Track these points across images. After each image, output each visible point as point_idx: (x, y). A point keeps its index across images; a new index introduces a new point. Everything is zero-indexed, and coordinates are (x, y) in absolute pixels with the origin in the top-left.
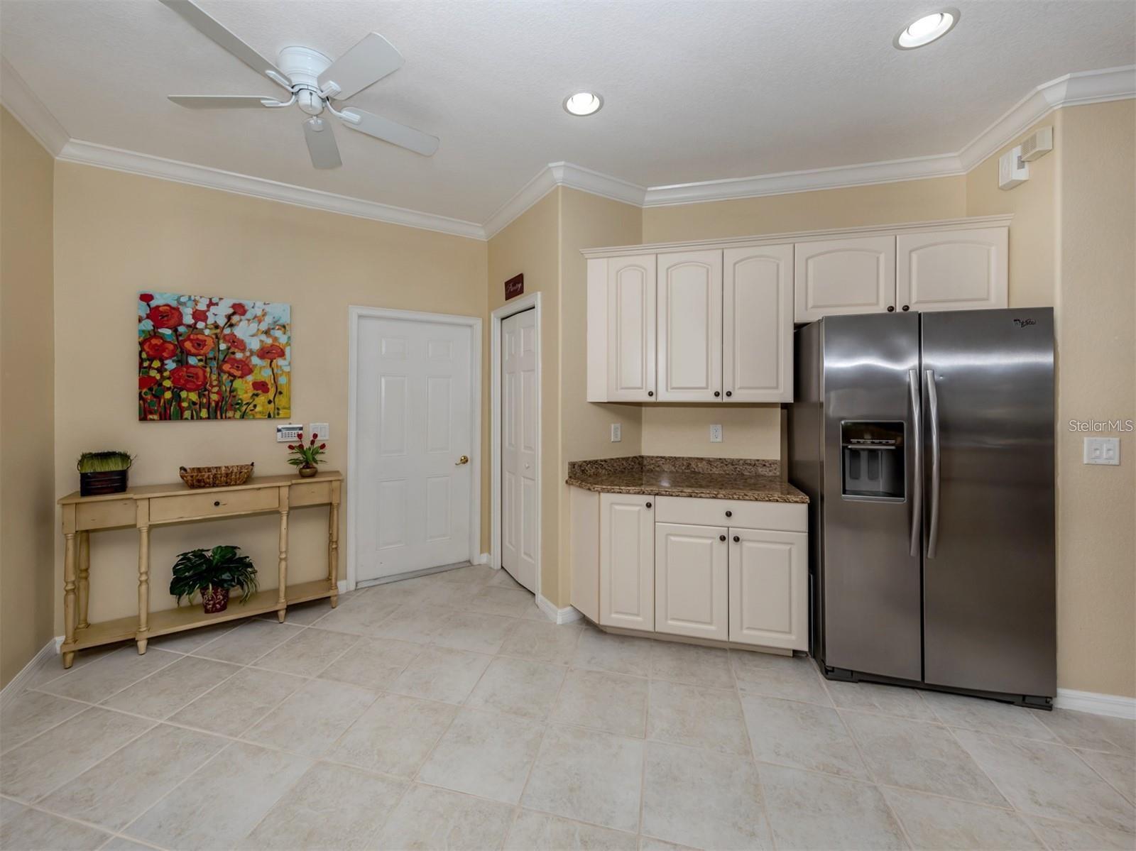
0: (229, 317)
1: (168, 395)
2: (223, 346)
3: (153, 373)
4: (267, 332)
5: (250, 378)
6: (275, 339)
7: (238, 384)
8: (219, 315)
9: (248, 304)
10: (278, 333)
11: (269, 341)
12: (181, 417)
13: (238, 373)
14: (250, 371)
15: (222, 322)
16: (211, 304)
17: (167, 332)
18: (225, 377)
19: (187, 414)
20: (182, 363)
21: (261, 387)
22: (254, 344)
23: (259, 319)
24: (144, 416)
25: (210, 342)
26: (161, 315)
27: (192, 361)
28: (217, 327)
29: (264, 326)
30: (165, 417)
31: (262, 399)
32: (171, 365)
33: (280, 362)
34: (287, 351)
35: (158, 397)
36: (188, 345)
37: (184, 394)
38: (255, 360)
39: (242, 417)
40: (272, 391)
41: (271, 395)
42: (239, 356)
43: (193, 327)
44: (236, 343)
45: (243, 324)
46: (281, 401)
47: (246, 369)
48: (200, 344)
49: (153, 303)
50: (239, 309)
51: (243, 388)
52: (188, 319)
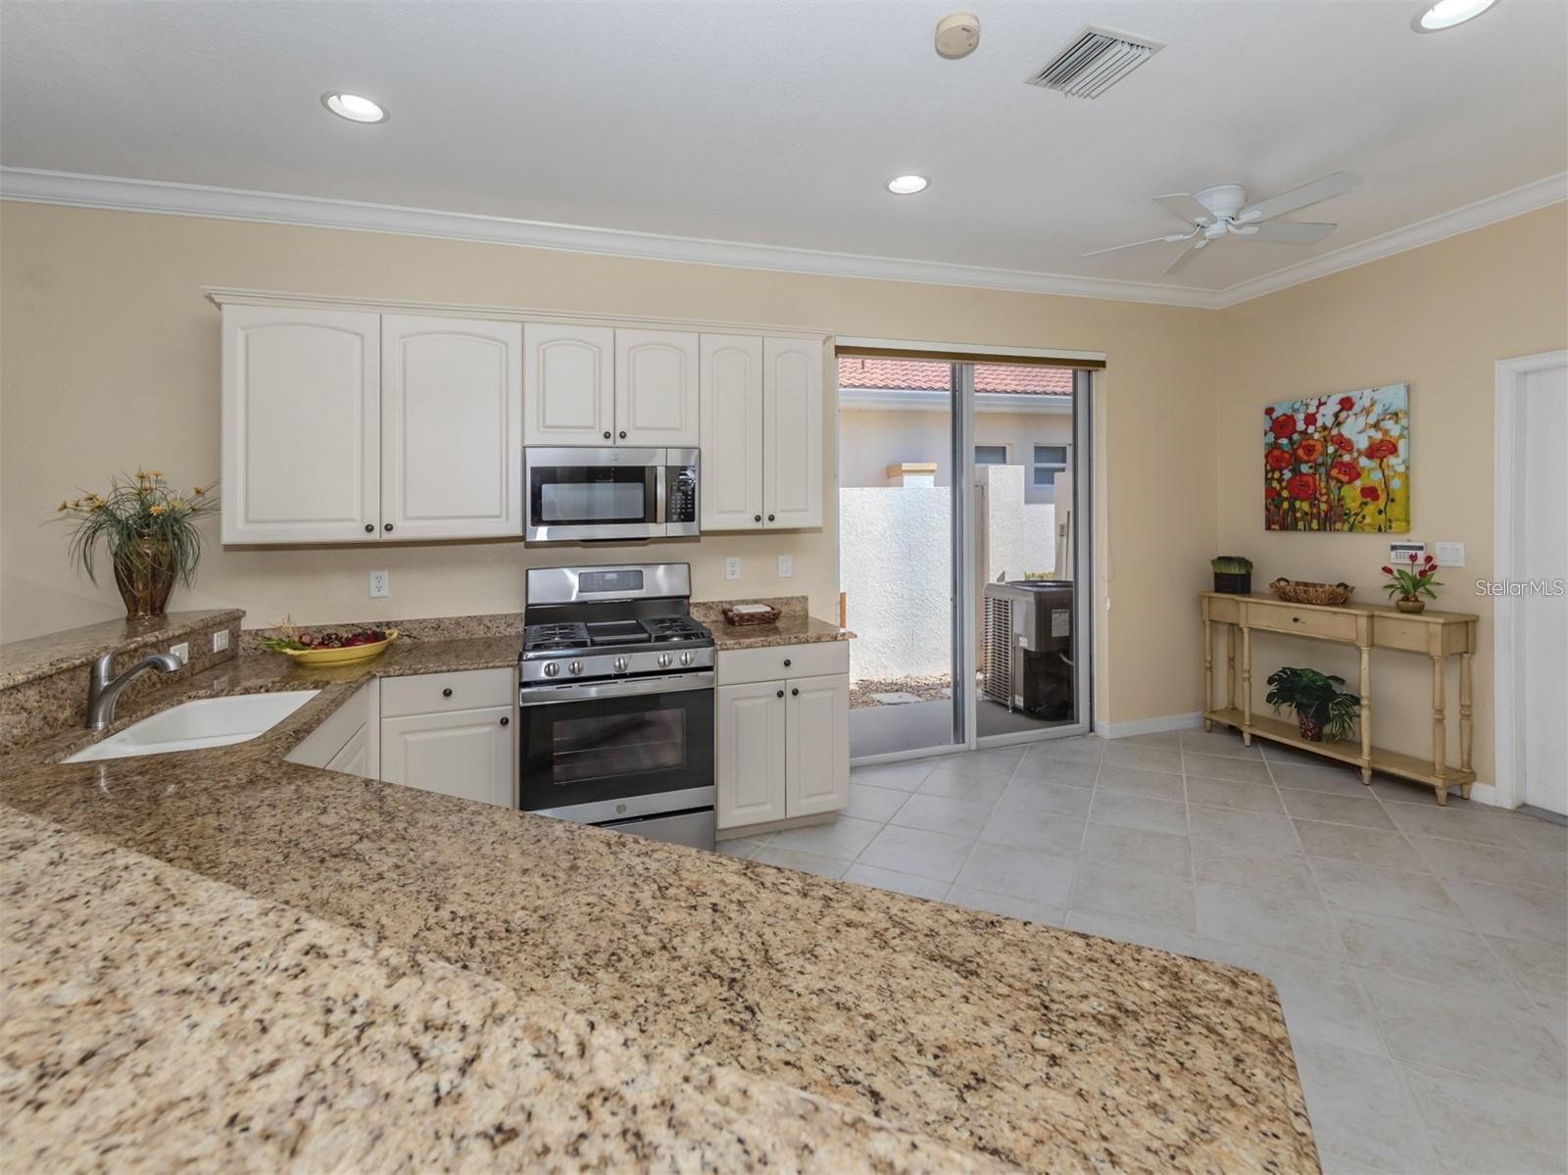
0: (1336, 415)
1: (1286, 505)
2: (1331, 449)
3: (1275, 484)
4: (1376, 426)
5: (1358, 483)
6: (1386, 432)
7: (1346, 491)
8: (1325, 417)
9: (1355, 395)
10: (1388, 424)
11: (1378, 436)
12: (1296, 529)
13: (1345, 479)
14: (1358, 475)
15: (1329, 424)
16: (1321, 404)
17: (1284, 441)
18: (1333, 483)
19: (1301, 525)
20: (1296, 471)
21: (1370, 493)
22: (1362, 443)
23: (1367, 411)
24: (1268, 528)
25: (1319, 447)
26: (1281, 425)
27: (1304, 468)
28: (1325, 428)
29: (1372, 419)
30: (1284, 527)
31: (1371, 508)
32: (1287, 475)
33: (1392, 460)
34: (1402, 445)
35: (1278, 507)
36: (1300, 452)
37: (1298, 504)
38: (1364, 462)
39: (1351, 530)
40: (1383, 497)
41: (1381, 504)
42: (1346, 458)
43: (1304, 433)
44: (1344, 444)
45: (1351, 419)
46: (1395, 510)
47: (1353, 472)
48: (1310, 450)
49: (1274, 416)
50: (1346, 404)
51: (1351, 494)
52: (1301, 426)
